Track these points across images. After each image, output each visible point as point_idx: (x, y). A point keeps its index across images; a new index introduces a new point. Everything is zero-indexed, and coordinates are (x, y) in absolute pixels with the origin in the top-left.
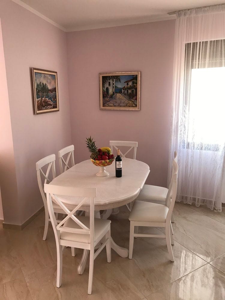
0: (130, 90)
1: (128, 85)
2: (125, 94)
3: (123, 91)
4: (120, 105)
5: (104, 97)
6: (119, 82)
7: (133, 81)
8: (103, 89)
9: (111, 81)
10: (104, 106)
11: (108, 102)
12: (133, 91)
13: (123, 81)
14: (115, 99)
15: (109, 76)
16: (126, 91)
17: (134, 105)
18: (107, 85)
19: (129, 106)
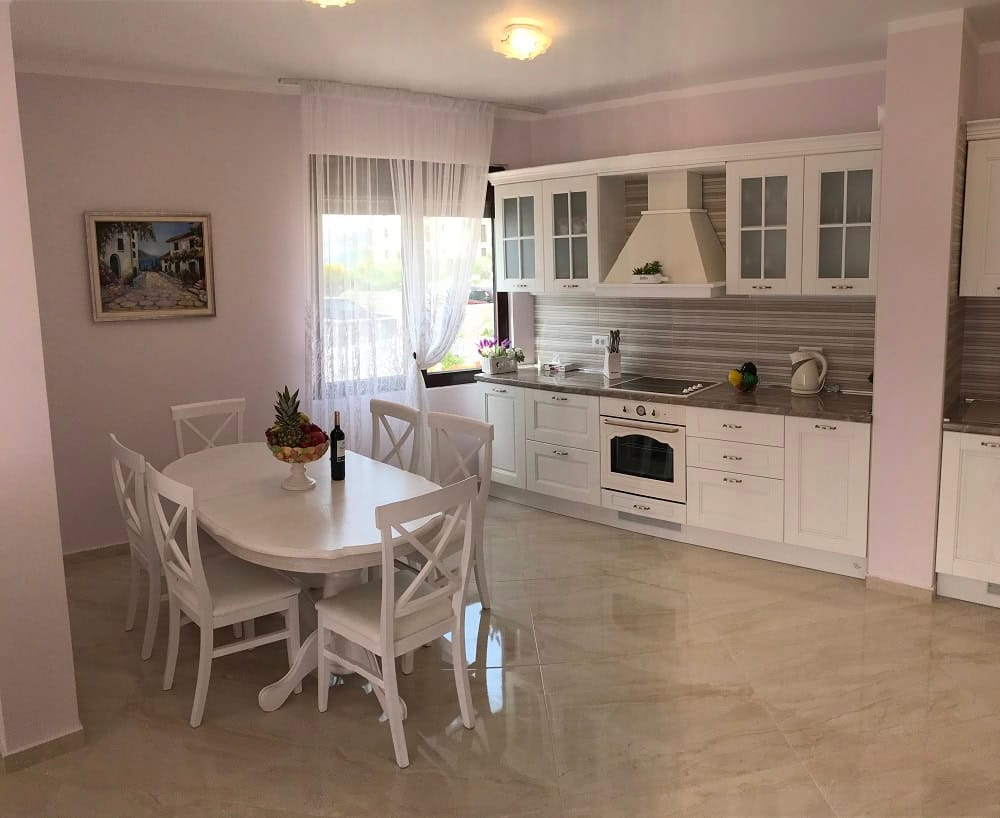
0: (184, 262)
1: (176, 248)
2: (171, 274)
3: (163, 265)
4: (159, 304)
5: (104, 283)
6: (150, 240)
7: (191, 237)
8: (101, 258)
9: (125, 236)
10: (106, 307)
11: (117, 296)
12: (192, 265)
13: (162, 237)
14: (140, 287)
15: (119, 223)
16: (173, 266)
17: (197, 303)
18: (111, 249)
19: (186, 307)
